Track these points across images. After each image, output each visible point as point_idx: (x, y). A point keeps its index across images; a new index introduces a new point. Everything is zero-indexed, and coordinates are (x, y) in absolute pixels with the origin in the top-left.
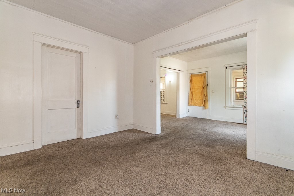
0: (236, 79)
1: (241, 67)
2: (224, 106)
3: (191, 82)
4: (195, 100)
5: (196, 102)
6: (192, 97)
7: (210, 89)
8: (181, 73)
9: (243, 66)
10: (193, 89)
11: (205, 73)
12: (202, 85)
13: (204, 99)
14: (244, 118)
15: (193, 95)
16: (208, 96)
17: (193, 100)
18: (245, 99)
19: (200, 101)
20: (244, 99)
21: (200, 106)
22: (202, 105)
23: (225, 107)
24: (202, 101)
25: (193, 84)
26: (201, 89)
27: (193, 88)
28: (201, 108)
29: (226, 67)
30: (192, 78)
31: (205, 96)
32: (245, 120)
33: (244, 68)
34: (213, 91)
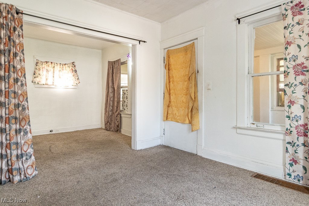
0: (279, 60)
1: (277, 11)
2: (234, 125)
3: (168, 67)
4: (174, 108)
5: (177, 114)
6: (170, 101)
7: (203, 80)
8: (140, 48)
9: (283, 7)
10: (171, 83)
11: (194, 43)
12: (187, 74)
13: (191, 105)
14: (284, 165)
15: (172, 97)
16: (199, 98)
17: (170, 108)
18: (289, 107)
19: (183, 112)
20: (286, 108)
21: (183, 123)
22: (187, 121)
23: (236, 128)
24: (187, 110)
25: (171, 71)
26: (186, 83)
27: (171, 80)
28: (186, 127)
29: (239, 20)
30: (169, 57)
31: (192, 98)
32: (287, 171)
33: (284, 12)
34: (210, 87)
